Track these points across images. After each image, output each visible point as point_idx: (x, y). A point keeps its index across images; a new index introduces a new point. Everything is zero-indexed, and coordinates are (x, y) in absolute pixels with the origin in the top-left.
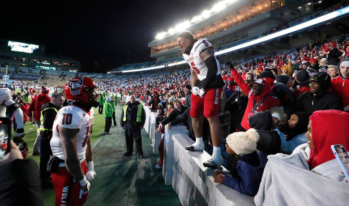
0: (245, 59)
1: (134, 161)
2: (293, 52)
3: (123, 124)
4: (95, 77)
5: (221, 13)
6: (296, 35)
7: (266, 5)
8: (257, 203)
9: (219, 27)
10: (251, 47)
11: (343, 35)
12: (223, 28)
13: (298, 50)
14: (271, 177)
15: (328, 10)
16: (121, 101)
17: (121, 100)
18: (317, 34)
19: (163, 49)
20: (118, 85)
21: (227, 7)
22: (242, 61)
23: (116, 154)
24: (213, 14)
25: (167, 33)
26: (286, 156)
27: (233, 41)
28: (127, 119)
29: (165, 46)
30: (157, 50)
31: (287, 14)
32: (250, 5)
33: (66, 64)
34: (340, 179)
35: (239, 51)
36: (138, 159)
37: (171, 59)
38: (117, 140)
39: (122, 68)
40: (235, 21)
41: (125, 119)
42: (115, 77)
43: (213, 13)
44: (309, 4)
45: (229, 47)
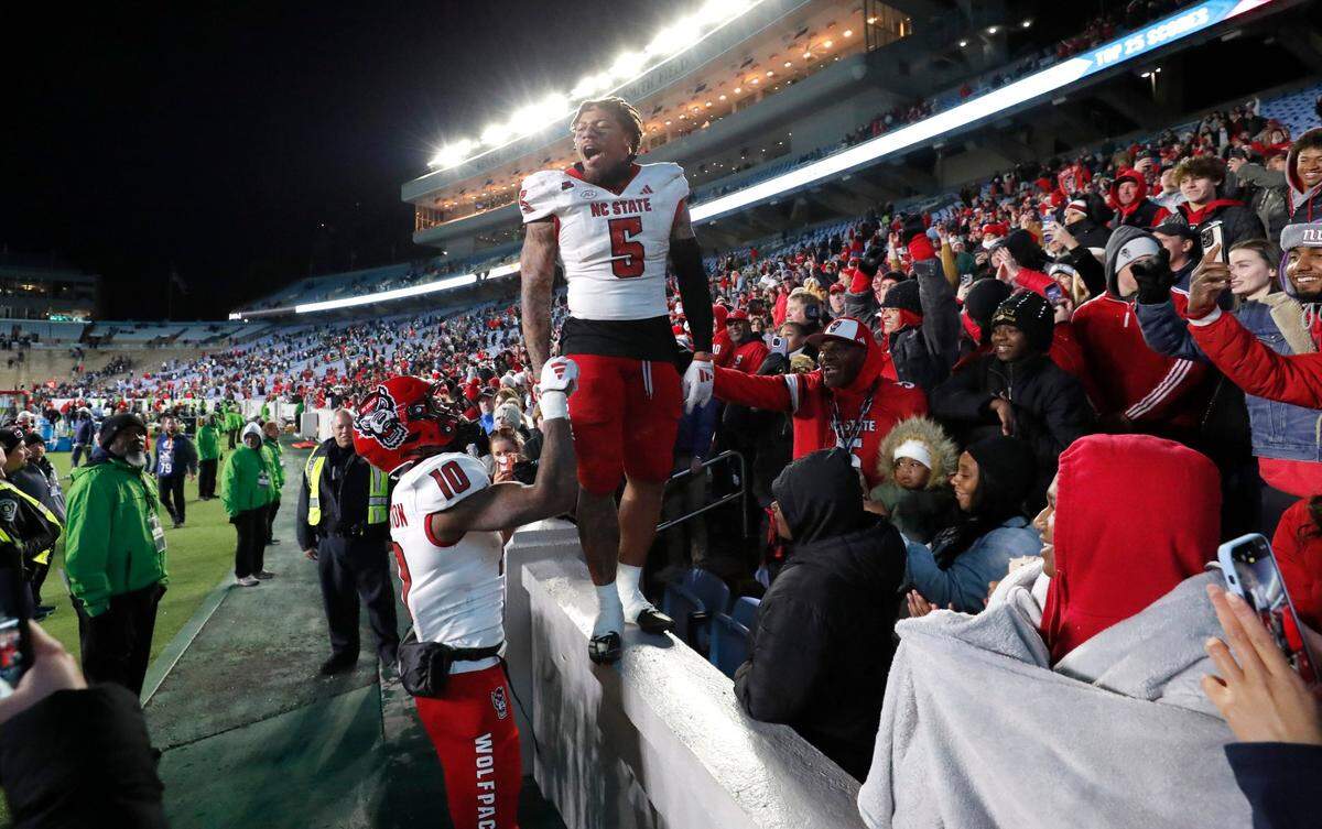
0: (784, 237)
1: (365, 691)
2: (952, 207)
3: (308, 536)
4: (174, 337)
5: (684, 62)
6: (956, 142)
7: (848, 34)
8: (870, 817)
9: (682, 117)
10: (804, 191)
11: (1107, 140)
12: (695, 119)
13: (967, 197)
14: (915, 707)
15: (1054, 52)
16: (297, 435)
17: (298, 431)
18: (1023, 137)
19: (466, 209)
20: (281, 368)
21: (708, 38)
22: (774, 247)
23: (286, 670)
24: (655, 67)
25: (476, 145)
26: (964, 620)
27: (738, 170)
28: (326, 515)
29: (471, 197)
30: (441, 215)
31: (919, 66)
32: (789, 32)
33: (30, 287)
34: (1152, 693)
35: (761, 208)
36: (382, 681)
37: (499, 247)
38: (285, 608)
39: (296, 295)
40: (738, 91)
41: (314, 517)
42: (265, 332)
43: (654, 60)
44: (993, 30)
45: (725, 192)
